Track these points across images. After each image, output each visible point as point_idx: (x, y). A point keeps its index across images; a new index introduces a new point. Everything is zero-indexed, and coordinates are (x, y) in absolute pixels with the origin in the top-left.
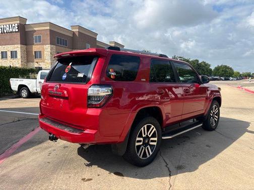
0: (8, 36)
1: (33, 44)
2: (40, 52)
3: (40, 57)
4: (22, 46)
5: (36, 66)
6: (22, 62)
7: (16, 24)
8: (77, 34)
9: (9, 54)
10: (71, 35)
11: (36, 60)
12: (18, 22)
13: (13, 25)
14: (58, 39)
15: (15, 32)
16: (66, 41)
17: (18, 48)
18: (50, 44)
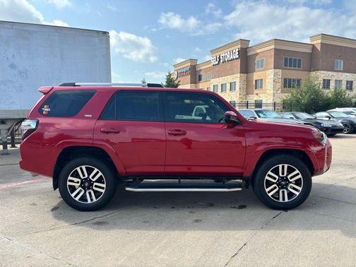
0: (228, 65)
1: (254, 71)
2: (262, 80)
3: (261, 87)
4: (242, 75)
5: (255, 99)
6: (240, 94)
7: (236, 49)
8: (319, 48)
9: (228, 86)
10: (309, 51)
11: (256, 92)
12: (239, 46)
13: (234, 51)
14: (286, 59)
15: (236, 59)
16: (300, 60)
17: (237, 78)
18: (274, 68)
